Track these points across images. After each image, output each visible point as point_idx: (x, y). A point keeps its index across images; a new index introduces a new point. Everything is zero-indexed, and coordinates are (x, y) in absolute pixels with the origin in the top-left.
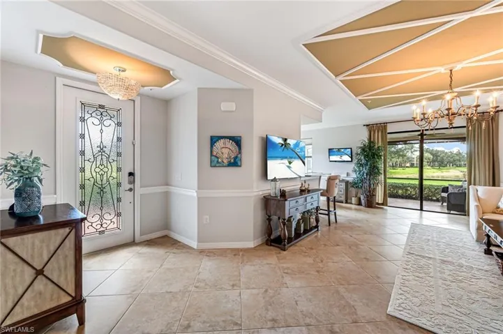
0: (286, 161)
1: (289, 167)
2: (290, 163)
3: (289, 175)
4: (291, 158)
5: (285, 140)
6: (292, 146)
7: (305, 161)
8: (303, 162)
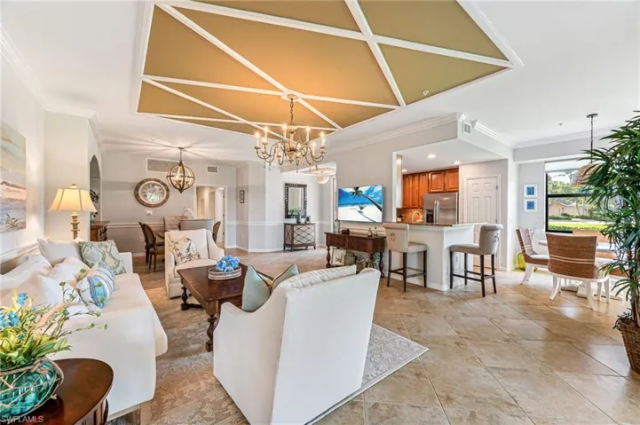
0: (357, 207)
1: (360, 212)
2: (362, 208)
3: (360, 218)
4: (362, 204)
5: (357, 188)
6: (364, 193)
7: (381, 206)
8: (379, 207)
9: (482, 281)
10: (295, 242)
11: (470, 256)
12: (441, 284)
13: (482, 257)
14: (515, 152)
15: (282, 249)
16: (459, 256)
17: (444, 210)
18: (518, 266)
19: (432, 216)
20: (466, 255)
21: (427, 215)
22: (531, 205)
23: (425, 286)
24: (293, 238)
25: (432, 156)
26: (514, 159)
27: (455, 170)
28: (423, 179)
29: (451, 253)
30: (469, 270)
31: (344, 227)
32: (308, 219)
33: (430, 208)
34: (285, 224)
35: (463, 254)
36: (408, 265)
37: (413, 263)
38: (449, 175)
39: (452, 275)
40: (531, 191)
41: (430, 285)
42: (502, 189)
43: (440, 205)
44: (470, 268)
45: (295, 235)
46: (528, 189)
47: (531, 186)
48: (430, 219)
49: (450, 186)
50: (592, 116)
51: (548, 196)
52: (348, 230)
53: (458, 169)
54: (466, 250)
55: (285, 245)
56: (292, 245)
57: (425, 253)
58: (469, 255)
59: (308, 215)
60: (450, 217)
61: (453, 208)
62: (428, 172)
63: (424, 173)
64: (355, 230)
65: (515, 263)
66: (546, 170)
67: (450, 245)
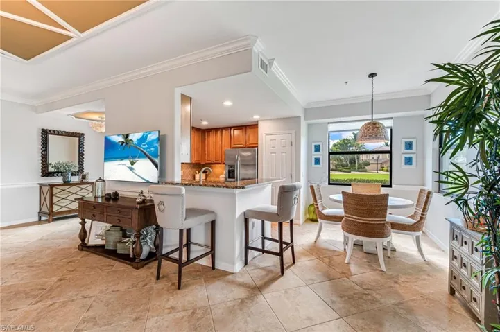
0: (127, 162)
1: (131, 169)
2: (133, 164)
3: (130, 177)
5: (127, 136)
7: (157, 161)
8: (153, 162)
9: (280, 254)
10: (55, 209)
11: (268, 224)
12: (233, 264)
13: (281, 225)
14: (306, 110)
15: (37, 219)
16: (255, 224)
17: (245, 165)
18: (308, 216)
19: (234, 171)
20: (263, 222)
21: (229, 171)
22: (317, 161)
23: (213, 268)
24: (52, 204)
25: (228, 103)
26: (305, 119)
27: (254, 126)
28: (226, 134)
29: (246, 221)
30: (266, 236)
31: (110, 190)
32: (84, 177)
33: (231, 163)
34: (41, 186)
35: (260, 222)
36: (193, 239)
37: (200, 236)
38: (249, 131)
39: (247, 248)
40: (317, 149)
41: (220, 265)
42: (295, 144)
43: (241, 160)
44: (268, 234)
45: (55, 199)
46: (315, 146)
47: (317, 144)
48: (231, 174)
49: (251, 141)
50: (372, 75)
51: (330, 154)
52: (116, 194)
53: (257, 125)
54: (263, 216)
55: (41, 213)
56: (51, 213)
57: (213, 223)
58: (266, 222)
59: (85, 171)
60: (250, 172)
61: (253, 163)
62: (231, 128)
63: (226, 128)
64: (125, 192)
65: (305, 214)
66: (329, 130)
67: (245, 210)
